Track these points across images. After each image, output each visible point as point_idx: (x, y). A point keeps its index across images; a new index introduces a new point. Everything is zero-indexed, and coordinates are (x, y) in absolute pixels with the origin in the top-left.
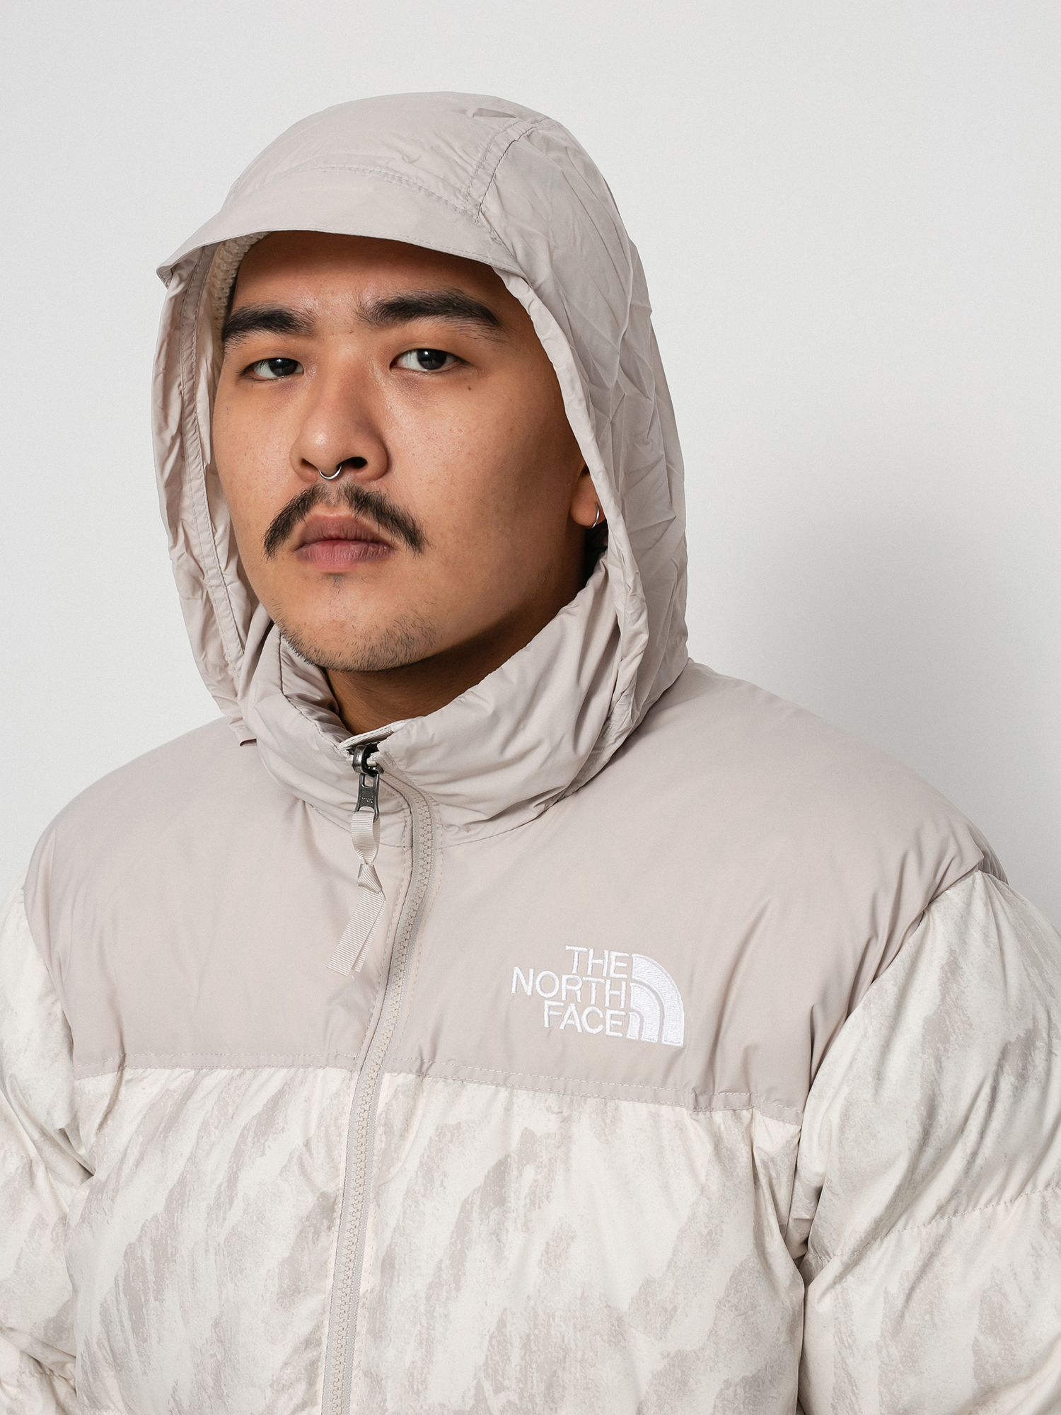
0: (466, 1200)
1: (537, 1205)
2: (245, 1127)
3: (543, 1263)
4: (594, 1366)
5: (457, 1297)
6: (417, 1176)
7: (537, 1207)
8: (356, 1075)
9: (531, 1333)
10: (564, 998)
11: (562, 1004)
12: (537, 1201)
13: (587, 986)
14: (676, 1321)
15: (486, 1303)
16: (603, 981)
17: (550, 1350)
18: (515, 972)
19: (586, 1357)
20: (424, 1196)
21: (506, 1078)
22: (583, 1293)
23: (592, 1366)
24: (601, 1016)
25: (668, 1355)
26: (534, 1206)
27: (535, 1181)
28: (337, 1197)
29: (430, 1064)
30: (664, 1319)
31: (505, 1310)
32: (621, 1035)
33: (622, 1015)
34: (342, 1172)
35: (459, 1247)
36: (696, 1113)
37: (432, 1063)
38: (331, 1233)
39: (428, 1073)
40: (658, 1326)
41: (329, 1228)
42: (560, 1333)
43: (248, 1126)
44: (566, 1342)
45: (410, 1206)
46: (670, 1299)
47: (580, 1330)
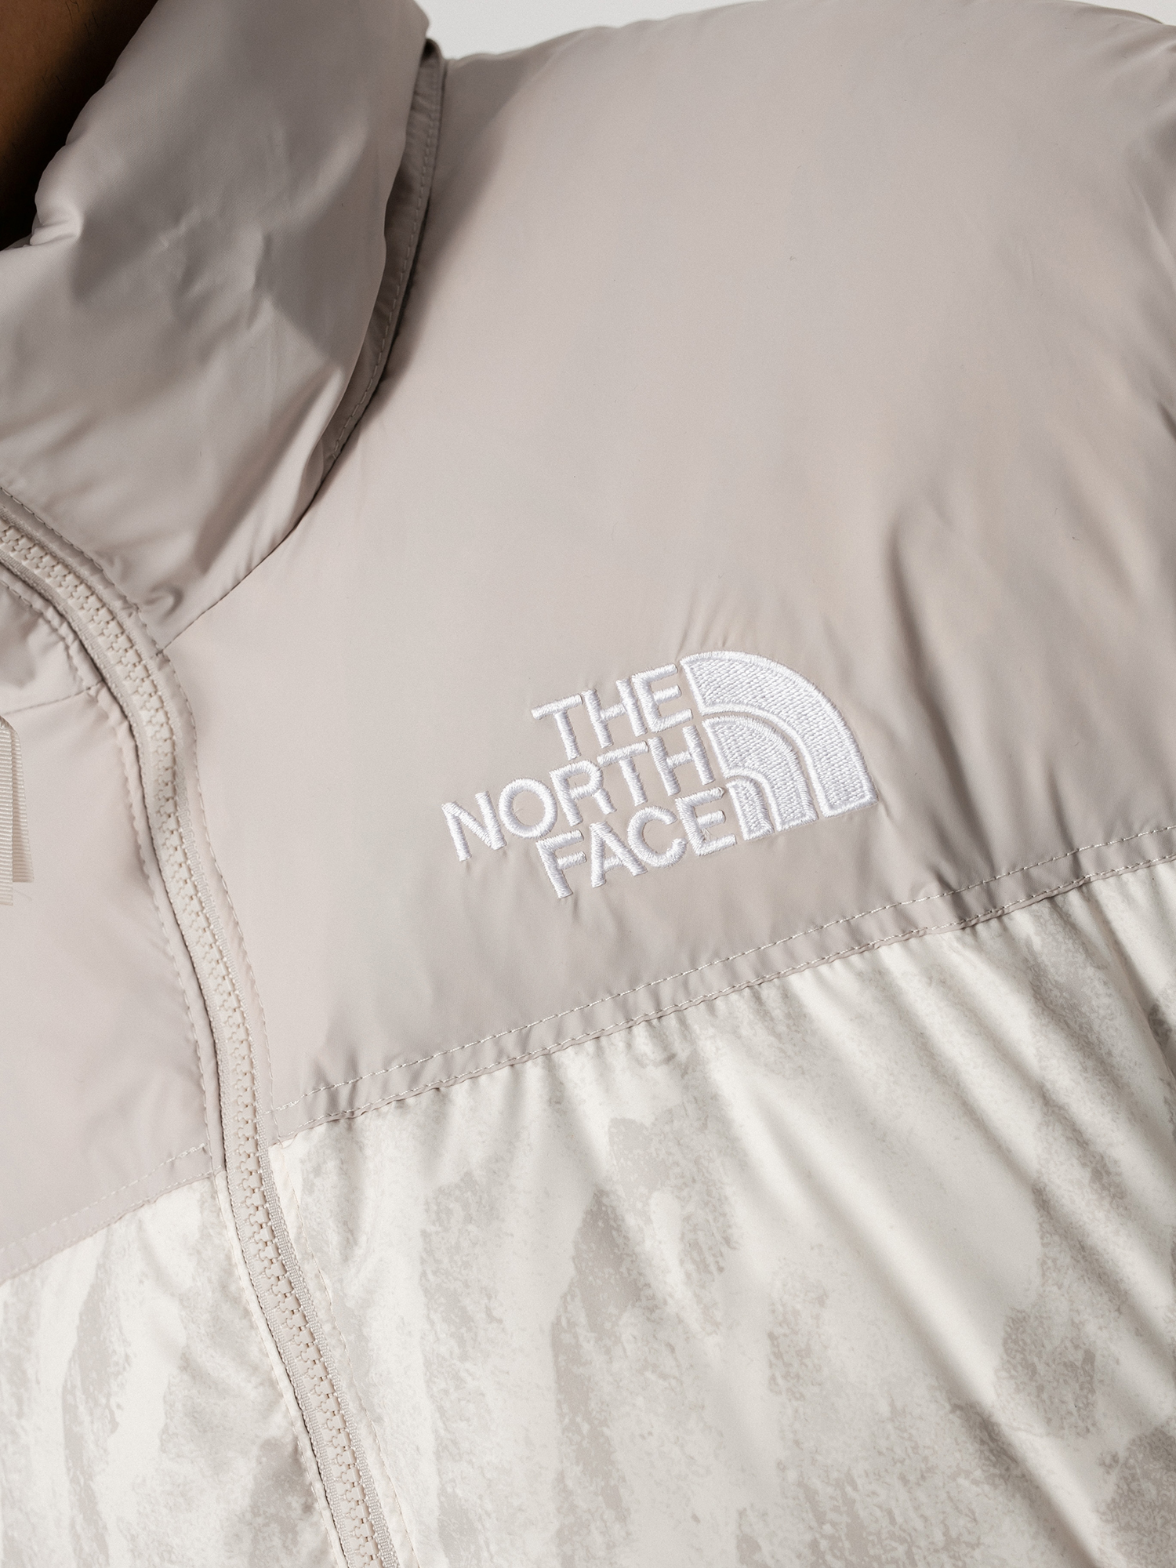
0: (556, 1324)
1: (713, 1268)
2: (65, 1387)
3: (780, 1381)
4: (978, 1544)
5: (628, 1534)
6: (432, 1323)
7: (715, 1272)
8: (220, 1182)
9: (818, 1536)
10: (571, 819)
11: (577, 834)
12: (710, 1260)
13: (608, 771)
14: (1101, 1381)
15: (696, 1519)
16: (642, 746)
17: (872, 1552)
18: (449, 817)
19: (954, 1534)
20: (464, 1357)
21: (524, 1042)
22: (892, 1405)
23: (973, 1546)
24: (667, 819)
25: (1115, 1459)
26: (711, 1273)
27: (687, 1219)
28: (296, 1439)
29: (350, 1086)
30: (1077, 1388)
31: (742, 1513)
32: (730, 840)
33: (715, 799)
34: (283, 1384)
35: (586, 1428)
36: (968, 930)
37: (354, 1086)
38: (315, 1518)
39: (357, 1104)
40: (1071, 1406)
41: (308, 1508)
42: (880, 1507)
43: (69, 1383)
44: (899, 1520)
45: (446, 1392)
46: (1072, 1341)
47: (918, 1484)
